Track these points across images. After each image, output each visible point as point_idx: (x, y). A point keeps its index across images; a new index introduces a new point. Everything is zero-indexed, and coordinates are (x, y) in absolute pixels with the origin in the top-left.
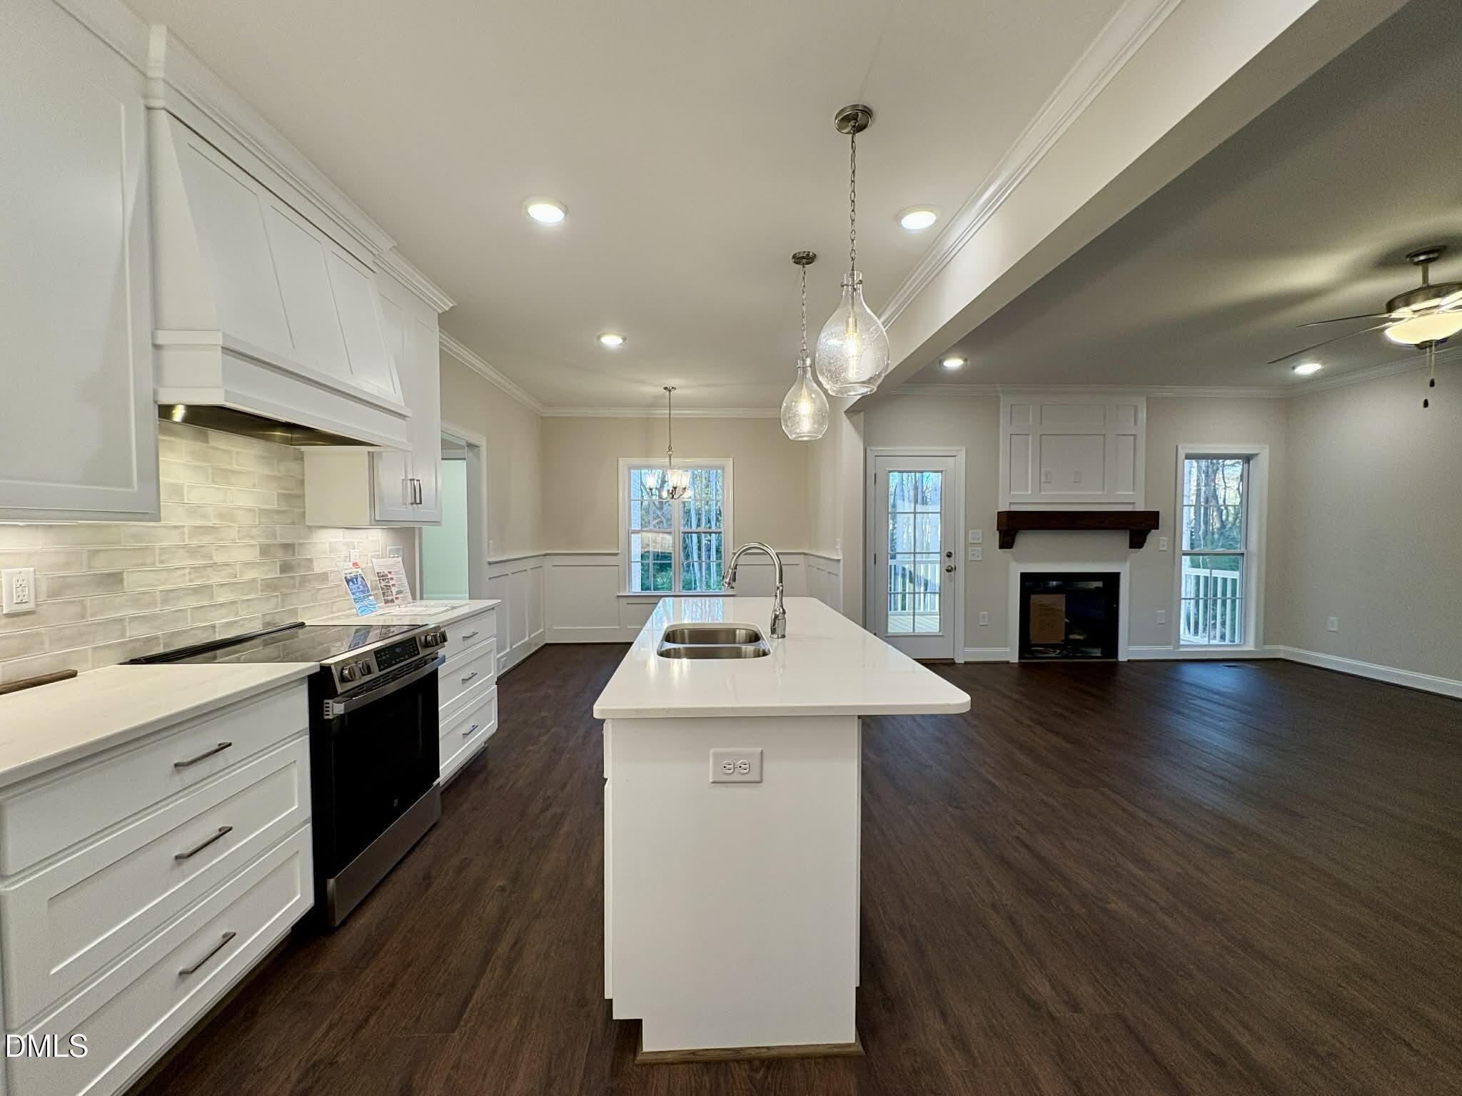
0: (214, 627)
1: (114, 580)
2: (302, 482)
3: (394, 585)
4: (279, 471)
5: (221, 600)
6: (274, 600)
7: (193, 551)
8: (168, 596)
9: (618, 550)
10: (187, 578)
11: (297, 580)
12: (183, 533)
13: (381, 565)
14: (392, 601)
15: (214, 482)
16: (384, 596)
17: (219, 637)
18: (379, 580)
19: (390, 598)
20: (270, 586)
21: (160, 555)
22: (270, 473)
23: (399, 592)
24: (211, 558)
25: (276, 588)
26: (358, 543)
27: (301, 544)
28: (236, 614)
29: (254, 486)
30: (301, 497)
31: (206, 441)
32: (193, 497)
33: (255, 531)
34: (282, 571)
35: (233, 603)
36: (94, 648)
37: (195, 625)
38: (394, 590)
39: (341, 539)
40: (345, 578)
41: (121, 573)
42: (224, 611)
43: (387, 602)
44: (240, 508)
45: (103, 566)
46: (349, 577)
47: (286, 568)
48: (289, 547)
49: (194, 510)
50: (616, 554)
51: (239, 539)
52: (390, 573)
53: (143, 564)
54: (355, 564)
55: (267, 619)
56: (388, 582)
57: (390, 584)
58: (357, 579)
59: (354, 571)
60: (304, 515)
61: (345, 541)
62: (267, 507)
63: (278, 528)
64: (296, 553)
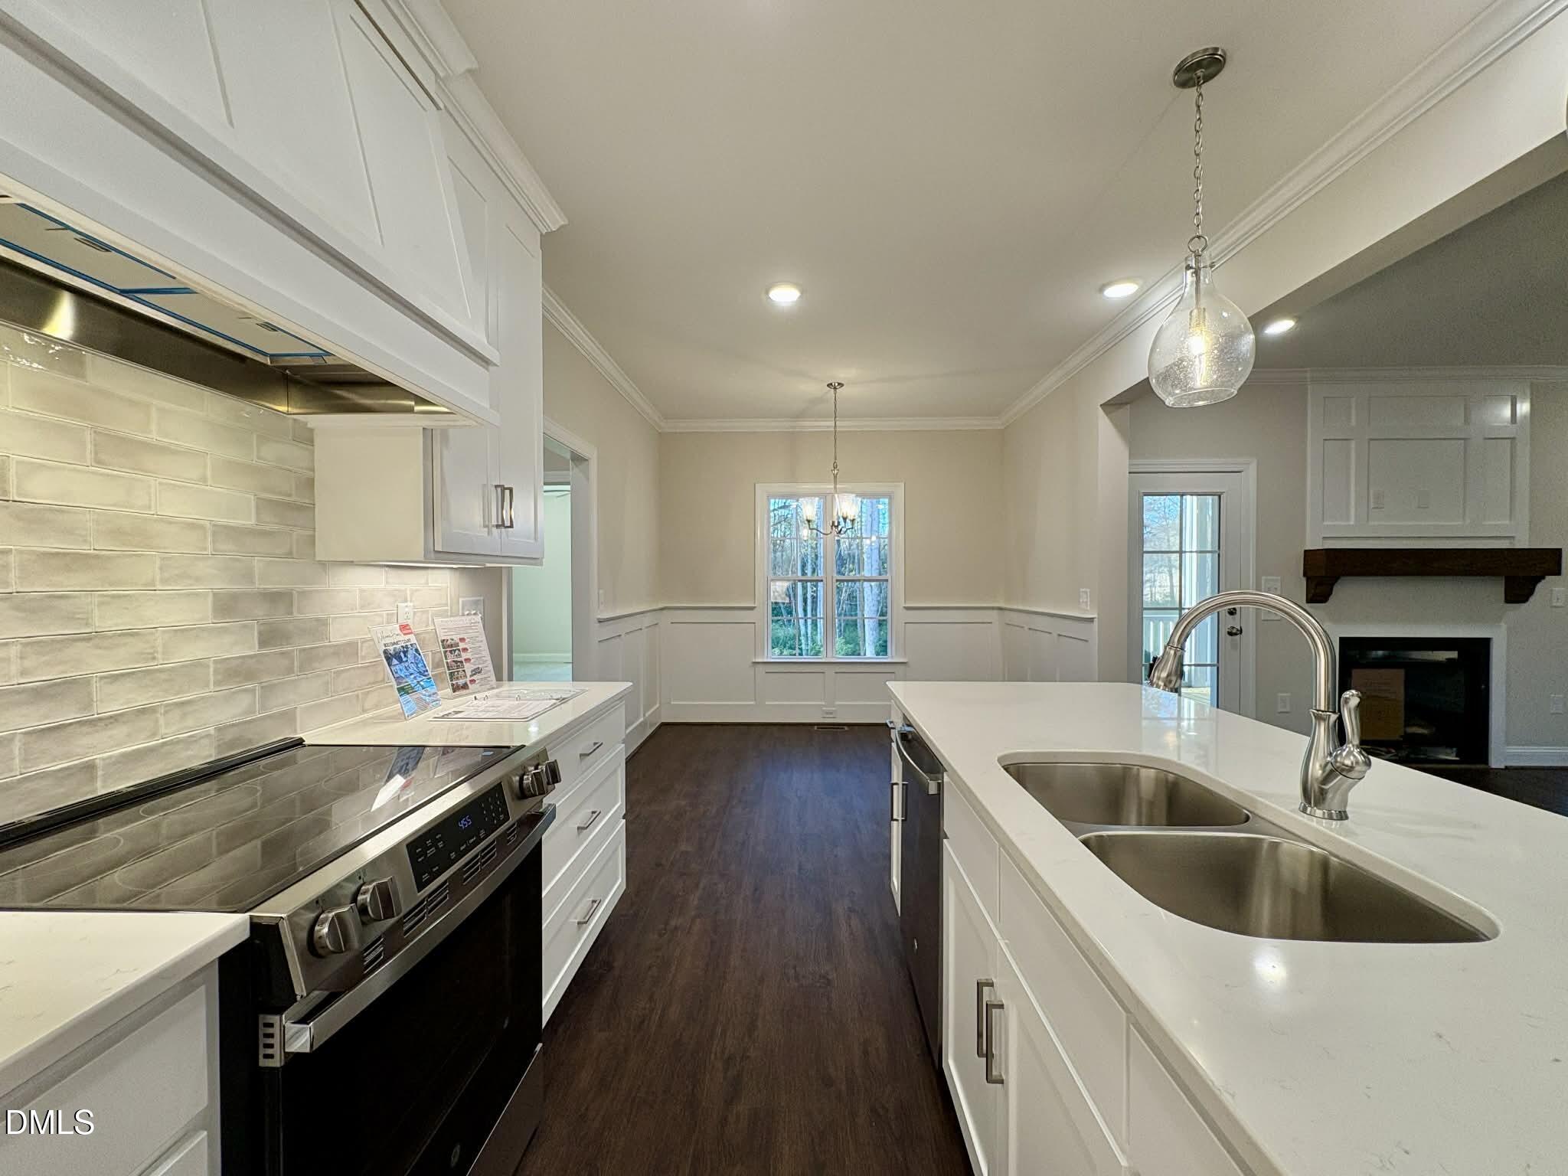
0: (90, 766)
2: (310, 483)
3: (468, 660)
5: (111, 708)
6: (243, 699)
7: (33, 608)
9: (755, 603)
11: (296, 657)
13: (448, 627)
14: (465, 686)
15: (99, 462)
16: (452, 679)
17: (102, 788)
18: (445, 652)
19: (461, 682)
20: (236, 672)
23: (477, 671)
24: (86, 623)
25: (250, 676)
26: (412, 591)
27: (302, 593)
28: (153, 734)
29: (204, 480)
30: (308, 509)
32: (34, 489)
33: (203, 569)
34: (263, 643)
35: (143, 711)
37: (36, 769)
38: (468, 668)
39: (381, 586)
40: (385, 652)
42: (119, 731)
43: (456, 688)
44: (169, 521)
46: (391, 649)
47: (270, 637)
48: (278, 599)
49: (39, 519)
50: (752, 608)
51: (164, 581)
52: (462, 640)
54: (404, 628)
55: (229, 736)
56: (459, 655)
57: (462, 659)
58: (405, 653)
59: (402, 639)
60: (312, 541)
61: (389, 587)
62: (233, 522)
63: (258, 564)
64: (295, 609)
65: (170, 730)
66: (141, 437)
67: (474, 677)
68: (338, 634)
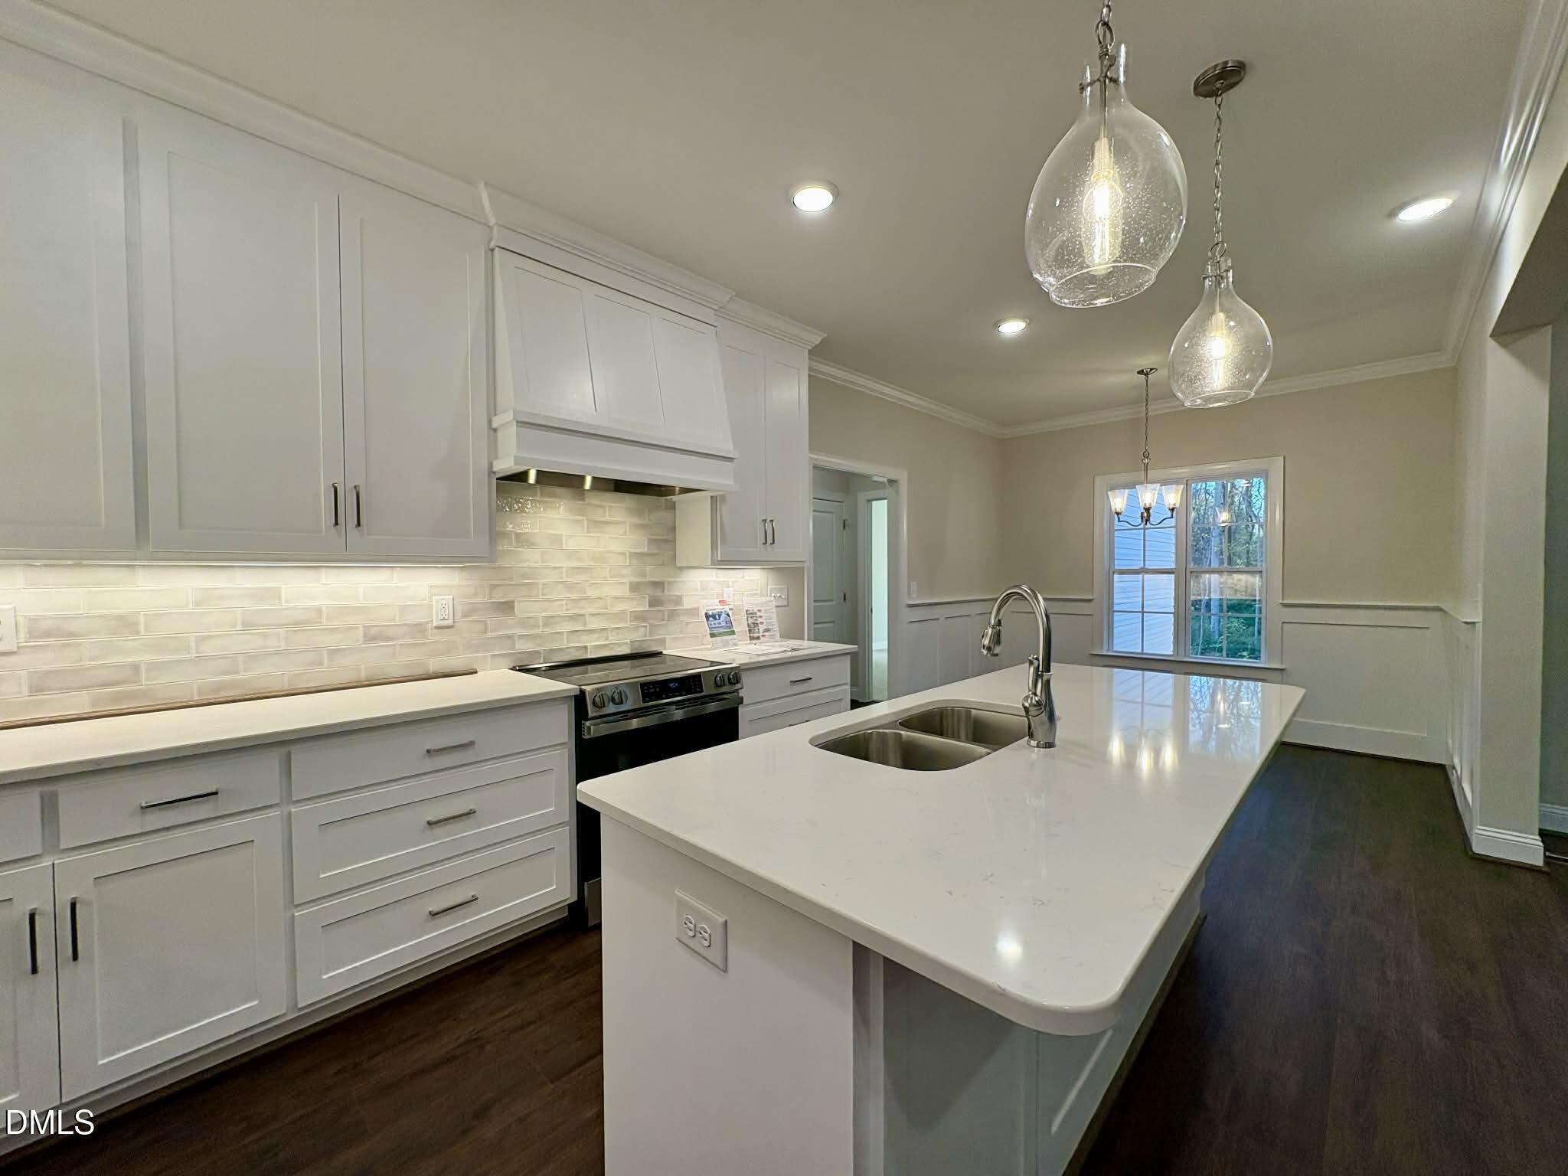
0: (585, 647)
1: (507, 607)
2: (674, 529)
3: (762, 623)
4: (650, 520)
5: (594, 627)
6: (642, 630)
7: (570, 587)
8: (548, 621)
9: (1093, 594)
10: (565, 608)
11: (666, 613)
12: (562, 573)
13: (750, 603)
14: (758, 638)
15: (589, 532)
16: (750, 633)
17: (589, 656)
18: (747, 618)
19: (756, 635)
20: (640, 617)
21: (542, 589)
22: (643, 522)
23: (767, 630)
24: (585, 593)
25: (645, 620)
26: (733, 582)
27: (669, 583)
28: (607, 639)
29: (625, 533)
30: (674, 541)
31: (583, 500)
32: (571, 544)
33: (625, 571)
34: (650, 605)
35: (603, 629)
36: (493, 656)
37: (571, 645)
38: (762, 628)
39: (714, 578)
40: (706, 614)
41: (513, 602)
42: (595, 636)
43: (752, 638)
44: (611, 552)
45: (499, 597)
46: (710, 613)
47: (654, 602)
48: (659, 585)
49: (572, 555)
50: (1090, 601)
51: (611, 577)
52: (759, 611)
53: (529, 596)
54: (722, 602)
55: (636, 645)
56: (756, 620)
57: (758, 622)
58: (720, 616)
59: (719, 608)
60: (674, 557)
61: (718, 580)
62: (638, 551)
63: (648, 569)
64: (666, 591)
65: (613, 638)
66: (603, 519)
67: (765, 634)
68: (687, 604)
